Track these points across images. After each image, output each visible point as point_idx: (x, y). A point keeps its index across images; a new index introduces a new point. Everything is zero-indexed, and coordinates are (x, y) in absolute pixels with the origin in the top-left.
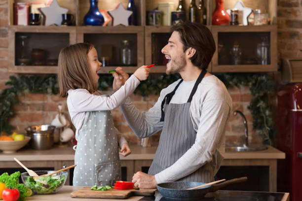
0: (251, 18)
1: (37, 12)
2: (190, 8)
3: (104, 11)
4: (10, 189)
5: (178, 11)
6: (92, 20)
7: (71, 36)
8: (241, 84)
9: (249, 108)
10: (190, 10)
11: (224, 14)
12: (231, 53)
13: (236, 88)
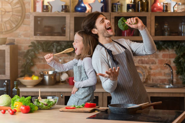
0: (175, 8)
1: (47, 4)
2: (138, 1)
3: (86, 3)
4: (25, 106)
5: (131, 4)
6: (79, 9)
7: (67, 18)
8: (169, 48)
9: (174, 62)
10: (138, 3)
11: (159, 5)
12: (163, 29)
13: (166, 50)
